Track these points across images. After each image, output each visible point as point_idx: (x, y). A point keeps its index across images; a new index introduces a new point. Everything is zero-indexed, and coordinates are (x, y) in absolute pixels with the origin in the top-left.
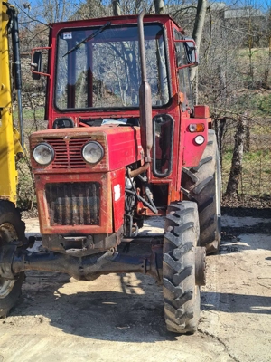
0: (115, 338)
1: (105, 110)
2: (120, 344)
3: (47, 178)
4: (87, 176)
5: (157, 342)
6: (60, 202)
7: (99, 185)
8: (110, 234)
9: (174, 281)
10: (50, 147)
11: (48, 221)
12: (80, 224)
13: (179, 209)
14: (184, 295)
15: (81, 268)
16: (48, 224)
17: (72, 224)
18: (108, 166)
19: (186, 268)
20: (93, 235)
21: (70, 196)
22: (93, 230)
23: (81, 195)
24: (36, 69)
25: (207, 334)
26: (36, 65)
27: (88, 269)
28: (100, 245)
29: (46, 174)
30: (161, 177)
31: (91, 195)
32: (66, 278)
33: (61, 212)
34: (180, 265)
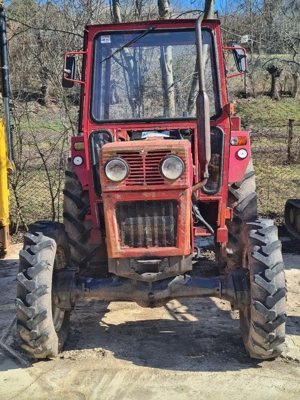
0: (194, 368)
1: (148, 121)
2: (205, 375)
3: (118, 196)
4: (163, 193)
5: (243, 371)
6: (132, 223)
7: (176, 203)
8: (186, 256)
9: (268, 304)
10: (124, 162)
11: (118, 243)
12: (154, 245)
13: (261, 228)
14: (277, 318)
15: (151, 294)
16: (119, 247)
17: (145, 246)
18: (188, 182)
19: (279, 290)
20: (169, 257)
21: (144, 216)
22: (170, 252)
23: (155, 214)
24: (69, 76)
25: (290, 359)
26: (68, 71)
27: (159, 295)
28: (176, 268)
29: (116, 192)
30: (209, 194)
31: (167, 214)
32: (103, 307)
33: (132, 233)
34: (273, 287)
